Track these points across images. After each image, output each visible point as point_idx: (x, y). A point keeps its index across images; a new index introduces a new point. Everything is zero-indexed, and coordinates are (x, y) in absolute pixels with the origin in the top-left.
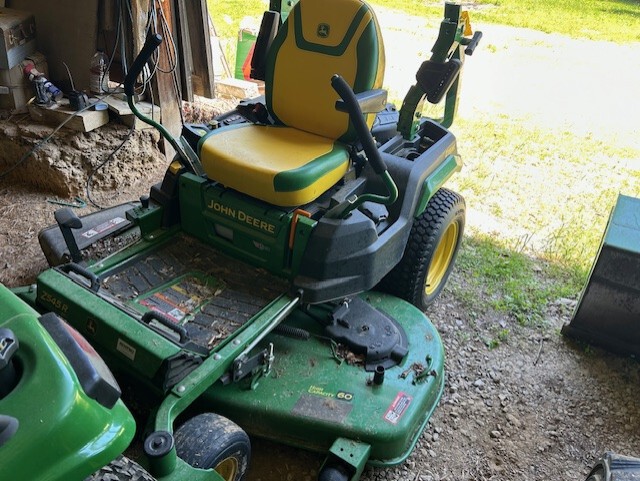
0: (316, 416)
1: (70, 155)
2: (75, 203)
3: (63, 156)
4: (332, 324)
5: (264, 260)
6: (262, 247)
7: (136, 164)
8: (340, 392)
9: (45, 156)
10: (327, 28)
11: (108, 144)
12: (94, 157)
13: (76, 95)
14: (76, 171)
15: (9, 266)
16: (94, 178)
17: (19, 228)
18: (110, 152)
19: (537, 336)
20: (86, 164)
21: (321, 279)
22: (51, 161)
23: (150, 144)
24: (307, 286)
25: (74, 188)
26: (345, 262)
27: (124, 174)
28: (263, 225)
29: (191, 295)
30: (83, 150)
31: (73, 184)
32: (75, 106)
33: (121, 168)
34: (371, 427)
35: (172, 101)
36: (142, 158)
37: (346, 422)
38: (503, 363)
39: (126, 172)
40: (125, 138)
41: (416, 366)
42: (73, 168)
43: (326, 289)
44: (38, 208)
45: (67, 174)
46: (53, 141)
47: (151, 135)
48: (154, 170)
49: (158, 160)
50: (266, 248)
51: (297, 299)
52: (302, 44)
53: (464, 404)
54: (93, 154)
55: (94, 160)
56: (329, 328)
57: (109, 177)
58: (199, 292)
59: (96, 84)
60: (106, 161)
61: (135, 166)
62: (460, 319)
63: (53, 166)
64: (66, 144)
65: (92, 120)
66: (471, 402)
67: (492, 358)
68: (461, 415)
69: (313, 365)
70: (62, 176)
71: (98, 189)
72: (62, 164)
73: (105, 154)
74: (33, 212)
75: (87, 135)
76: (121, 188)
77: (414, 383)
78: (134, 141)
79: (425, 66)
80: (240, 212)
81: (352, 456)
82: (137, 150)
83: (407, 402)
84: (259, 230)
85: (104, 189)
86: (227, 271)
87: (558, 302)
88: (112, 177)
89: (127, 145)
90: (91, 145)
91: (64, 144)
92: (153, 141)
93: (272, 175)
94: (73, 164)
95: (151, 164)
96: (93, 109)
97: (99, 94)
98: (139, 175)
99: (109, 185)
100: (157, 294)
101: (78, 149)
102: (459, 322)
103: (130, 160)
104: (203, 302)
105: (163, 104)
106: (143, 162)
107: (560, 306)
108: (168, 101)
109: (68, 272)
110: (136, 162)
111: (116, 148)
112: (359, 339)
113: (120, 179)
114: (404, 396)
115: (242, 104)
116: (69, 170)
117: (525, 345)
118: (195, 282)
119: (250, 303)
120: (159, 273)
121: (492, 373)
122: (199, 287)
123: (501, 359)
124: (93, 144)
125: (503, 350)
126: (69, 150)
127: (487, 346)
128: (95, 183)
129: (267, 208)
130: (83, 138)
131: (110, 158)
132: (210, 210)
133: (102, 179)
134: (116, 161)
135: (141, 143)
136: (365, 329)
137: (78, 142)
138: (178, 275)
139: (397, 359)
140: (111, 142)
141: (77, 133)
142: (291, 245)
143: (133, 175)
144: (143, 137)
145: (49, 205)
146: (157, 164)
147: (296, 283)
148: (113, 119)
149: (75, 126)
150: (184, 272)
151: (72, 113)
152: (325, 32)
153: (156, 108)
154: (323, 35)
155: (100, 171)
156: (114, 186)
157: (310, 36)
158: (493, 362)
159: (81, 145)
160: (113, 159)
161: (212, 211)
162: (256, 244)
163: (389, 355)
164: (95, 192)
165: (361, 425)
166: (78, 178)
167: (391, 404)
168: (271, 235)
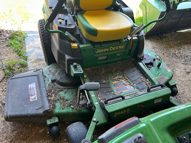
0: (164, 82)
6: (120, 54)
8: (159, 74)
29: (121, 81)
37: (167, 78)
51: (142, 61)
58: (120, 78)
77: (161, 62)
81: (174, 83)
83: (166, 66)
100: (115, 88)
104: (127, 79)
109: (107, 104)
112: (147, 62)
119: (134, 71)
120: (104, 84)
122: (117, 77)
139: (155, 60)
142: (130, 48)
150: (108, 77)
165: (169, 76)
167: (165, 69)
168: (123, 49)
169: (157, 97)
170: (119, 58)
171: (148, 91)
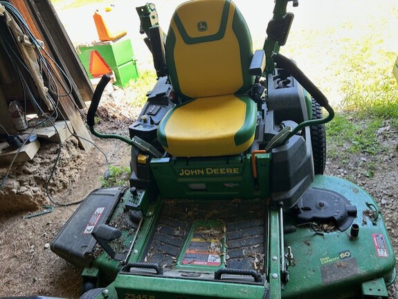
0: (340, 278)
1: (27, 181)
2: (45, 211)
3: (21, 183)
4: (300, 212)
5: (237, 193)
6: (232, 185)
7: (72, 164)
8: (340, 254)
9: (9, 190)
10: (204, 24)
11: (48, 161)
12: (44, 173)
13: (13, 138)
14: (36, 189)
15: (36, 279)
16: (49, 187)
17: (20, 247)
18: (52, 165)
19: (386, 157)
20: (40, 181)
21: (289, 188)
22: (15, 191)
23: (74, 147)
24: (282, 197)
25: (39, 201)
26: (299, 170)
27: (68, 175)
28: (229, 171)
29: (208, 240)
30: (34, 173)
31: (37, 198)
32: (14, 145)
33: (63, 171)
34: (377, 267)
35: (74, 113)
36: (74, 159)
37: (361, 271)
38: (385, 183)
39: (68, 173)
40: (58, 152)
41: (366, 213)
42: (32, 188)
43: (295, 194)
44: (22, 227)
45: (30, 194)
46: (10, 177)
47: (72, 141)
48: (83, 162)
49: (82, 155)
50: (237, 185)
51: (281, 209)
52: (189, 41)
53: (387, 219)
54: (41, 172)
55: (44, 176)
56: (300, 216)
57: (59, 182)
58: (211, 235)
59: (20, 124)
60: (52, 172)
61: (72, 166)
62: (339, 168)
63: (17, 193)
64: (20, 174)
65: (31, 150)
66: (390, 216)
67: (377, 183)
68: (392, 226)
69: (309, 244)
70: (27, 197)
71: (55, 193)
72: (23, 189)
73: (50, 169)
74: (21, 231)
75: (32, 162)
76: (70, 186)
77: (374, 224)
78: (64, 151)
79: (271, 24)
80: (207, 169)
81: (379, 290)
82: (68, 156)
83: (382, 238)
84: (227, 175)
85: (59, 191)
86: (215, 212)
87: (379, 132)
88: (61, 181)
89: (61, 155)
90: (37, 167)
91: (18, 175)
92: (75, 145)
93: (232, 137)
94: (30, 185)
95: (79, 160)
96: (28, 142)
97: (24, 130)
98: (76, 171)
99: (61, 188)
100: (187, 251)
101: (30, 173)
102: (341, 170)
103: (66, 165)
104: (222, 241)
105: (70, 117)
106: (74, 161)
107: (381, 134)
108: (72, 114)
109: (129, 271)
110: (70, 163)
111: (55, 161)
112: (323, 214)
113: (66, 180)
114: (377, 236)
115: (150, 96)
116: (30, 191)
117: (385, 165)
118: (203, 230)
119: (251, 227)
120: (174, 236)
121: (384, 192)
122: (208, 231)
123: (382, 181)
124: (39, 166)
125: (378, 175)
126: (24, 178)
127: (368, 177)
128: (51, 190)
129: (227, 159)
130: (29, 164)
131: (54, 168)
132: (182, 177)
133: (55, 185)
134: (59, 169)
135: (68, 150)
136: (321, 205)
137: (28, 169)
138: (188, 231)
139: (353, 214)
140: (50, 159)
141: (23, 163)
142: (255, 176)
143: (73, 173)
144: (68, 145)
145: (27, 220)
146: (83, 158)
147: (275, 199)
148: (43, 142)
149: (21, 160)
150: (190, 226)
151: (16, 152)
152: (204, 27)
153: (68, 122)
154: (203, 30)
155: (51, 181)
156: (65, 186)
157: (193, 33)
158: (378, 185)
159: (31, 170)
160: (56, 169)
161: (184, 176)
162: (227, 185)
163: (347, 214)
164: (55, 196)
165: (370, 268)
166: (39, 193)
167: (374, 245)
168: (236, 175)
169: (219, 296)
170: (234, 193)
171: (215, 278)
